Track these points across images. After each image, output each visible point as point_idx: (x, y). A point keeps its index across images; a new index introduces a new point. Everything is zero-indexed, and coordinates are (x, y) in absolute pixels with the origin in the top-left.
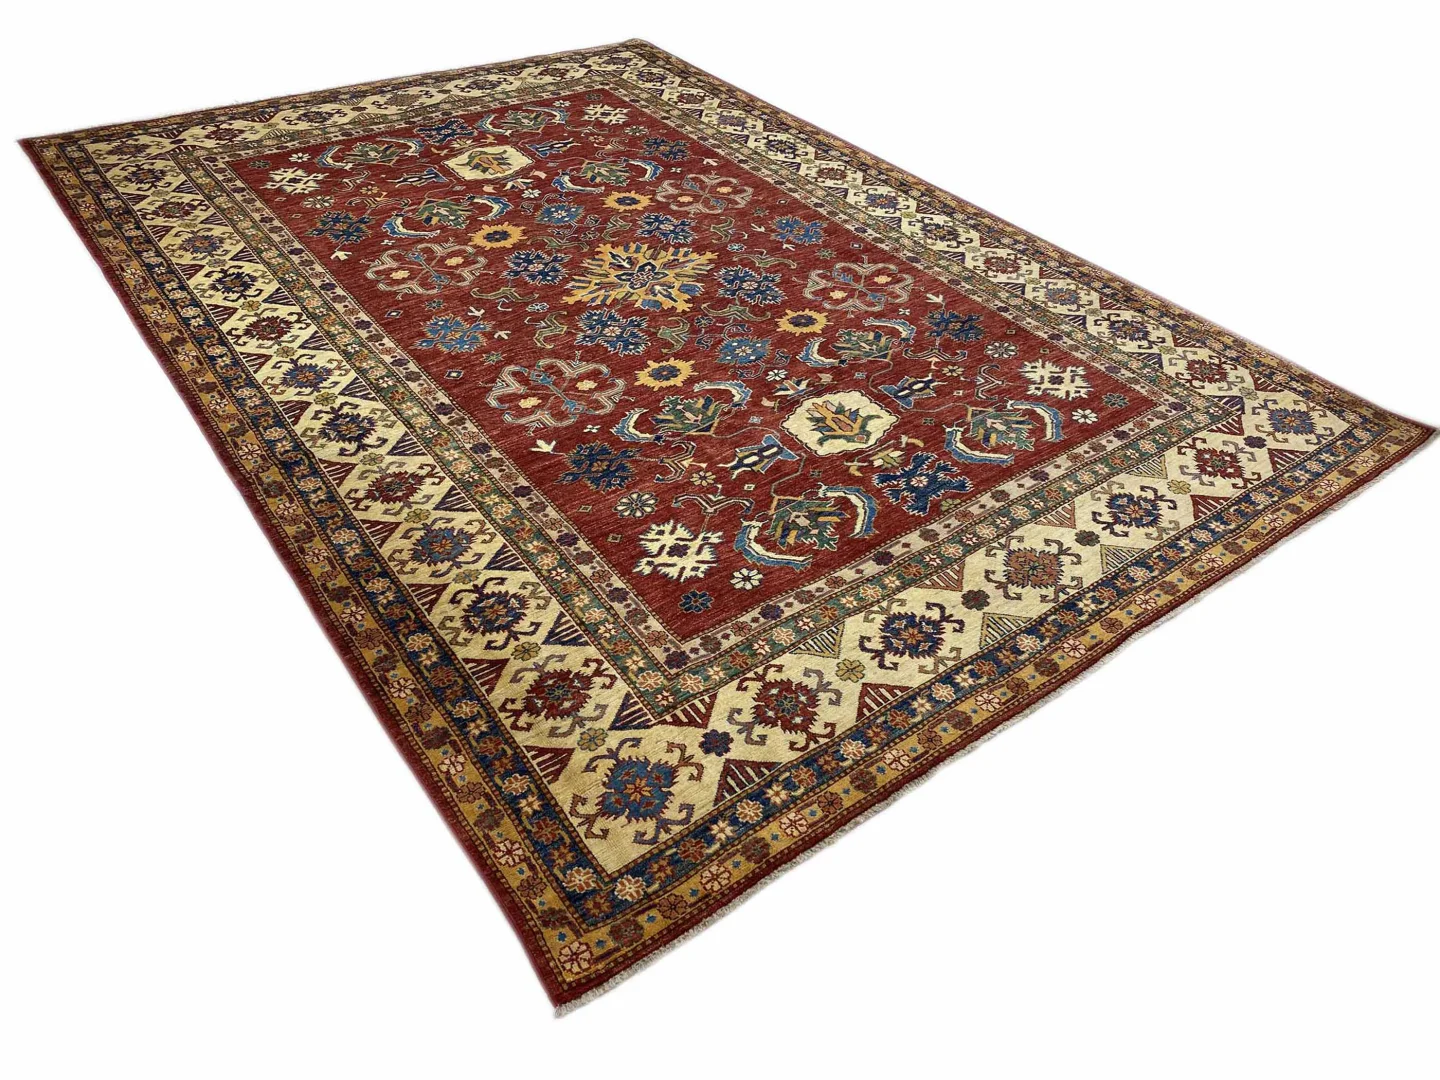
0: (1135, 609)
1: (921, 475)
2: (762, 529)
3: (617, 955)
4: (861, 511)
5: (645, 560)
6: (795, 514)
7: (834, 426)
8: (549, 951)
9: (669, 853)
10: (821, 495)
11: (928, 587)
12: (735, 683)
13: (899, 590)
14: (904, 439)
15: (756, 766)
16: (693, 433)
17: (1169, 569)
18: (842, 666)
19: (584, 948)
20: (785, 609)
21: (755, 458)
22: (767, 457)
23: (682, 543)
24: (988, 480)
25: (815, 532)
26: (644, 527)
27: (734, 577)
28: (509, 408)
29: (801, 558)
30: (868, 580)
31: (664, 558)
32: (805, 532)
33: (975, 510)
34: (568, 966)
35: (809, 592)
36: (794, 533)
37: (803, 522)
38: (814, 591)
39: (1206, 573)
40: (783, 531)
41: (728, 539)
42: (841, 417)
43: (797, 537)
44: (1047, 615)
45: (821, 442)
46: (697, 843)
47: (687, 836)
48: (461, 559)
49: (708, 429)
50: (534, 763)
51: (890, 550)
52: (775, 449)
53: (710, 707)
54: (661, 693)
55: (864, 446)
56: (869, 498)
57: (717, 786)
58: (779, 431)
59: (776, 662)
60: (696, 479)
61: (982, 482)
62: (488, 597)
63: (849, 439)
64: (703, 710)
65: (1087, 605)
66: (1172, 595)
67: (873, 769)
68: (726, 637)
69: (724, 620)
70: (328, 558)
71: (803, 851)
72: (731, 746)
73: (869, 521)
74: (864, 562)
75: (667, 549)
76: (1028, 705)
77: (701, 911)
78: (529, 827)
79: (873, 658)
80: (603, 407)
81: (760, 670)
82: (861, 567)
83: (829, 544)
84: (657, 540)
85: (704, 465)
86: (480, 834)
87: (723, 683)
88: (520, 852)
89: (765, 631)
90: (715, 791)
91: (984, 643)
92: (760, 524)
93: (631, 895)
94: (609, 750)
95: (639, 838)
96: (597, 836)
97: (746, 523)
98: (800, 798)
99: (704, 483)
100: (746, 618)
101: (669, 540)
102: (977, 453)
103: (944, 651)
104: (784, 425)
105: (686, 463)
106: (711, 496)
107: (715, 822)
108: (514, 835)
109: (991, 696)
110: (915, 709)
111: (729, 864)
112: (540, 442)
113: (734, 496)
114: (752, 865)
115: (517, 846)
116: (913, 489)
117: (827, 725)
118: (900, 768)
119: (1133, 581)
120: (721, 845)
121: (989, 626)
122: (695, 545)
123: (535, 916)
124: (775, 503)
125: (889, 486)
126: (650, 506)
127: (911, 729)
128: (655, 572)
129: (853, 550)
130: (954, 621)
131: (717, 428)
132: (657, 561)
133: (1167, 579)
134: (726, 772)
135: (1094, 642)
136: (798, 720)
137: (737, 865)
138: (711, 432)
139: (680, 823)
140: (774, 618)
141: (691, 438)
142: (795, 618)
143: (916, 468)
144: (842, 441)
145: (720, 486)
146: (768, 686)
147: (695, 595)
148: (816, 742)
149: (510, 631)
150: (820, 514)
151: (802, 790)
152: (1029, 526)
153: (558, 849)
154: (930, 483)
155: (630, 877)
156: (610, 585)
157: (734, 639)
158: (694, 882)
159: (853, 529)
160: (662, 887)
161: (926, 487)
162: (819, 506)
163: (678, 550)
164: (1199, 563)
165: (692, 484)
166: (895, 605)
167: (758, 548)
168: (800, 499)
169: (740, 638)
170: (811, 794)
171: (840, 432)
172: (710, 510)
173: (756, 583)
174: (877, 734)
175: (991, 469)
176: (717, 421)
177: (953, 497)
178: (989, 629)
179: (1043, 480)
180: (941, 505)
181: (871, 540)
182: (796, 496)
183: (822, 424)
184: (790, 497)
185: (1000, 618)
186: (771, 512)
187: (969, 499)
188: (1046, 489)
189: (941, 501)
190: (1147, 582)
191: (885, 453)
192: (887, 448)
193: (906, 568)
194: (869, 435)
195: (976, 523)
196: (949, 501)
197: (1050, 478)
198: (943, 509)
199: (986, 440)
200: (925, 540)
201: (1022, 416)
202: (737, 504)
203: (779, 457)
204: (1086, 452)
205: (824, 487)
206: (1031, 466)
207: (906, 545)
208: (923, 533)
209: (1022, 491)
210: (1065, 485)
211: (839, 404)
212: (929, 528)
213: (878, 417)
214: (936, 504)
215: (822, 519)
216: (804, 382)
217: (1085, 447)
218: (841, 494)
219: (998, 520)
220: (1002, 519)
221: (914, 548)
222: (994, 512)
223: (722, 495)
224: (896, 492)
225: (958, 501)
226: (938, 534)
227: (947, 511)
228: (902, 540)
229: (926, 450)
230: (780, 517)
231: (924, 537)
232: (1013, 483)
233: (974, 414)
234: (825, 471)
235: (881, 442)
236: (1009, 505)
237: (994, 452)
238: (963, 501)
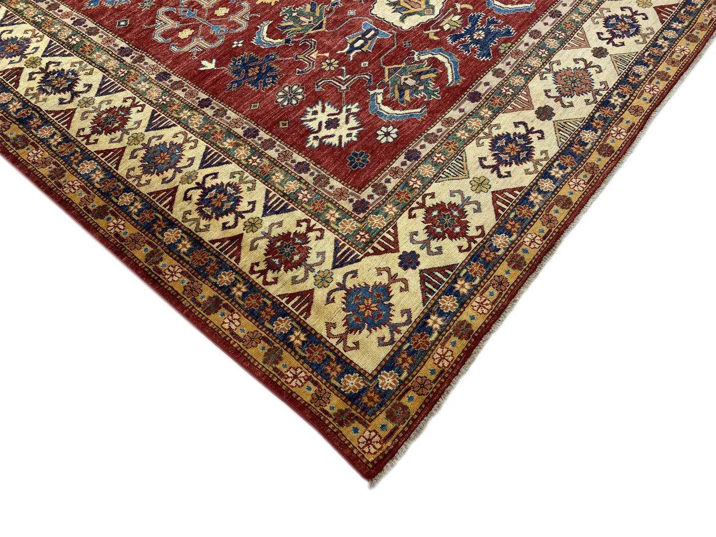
0: (647, 96)
1: (479, 30)
2: (385, 93)
3: (398, 432)
4: (447, 65)
5: (311, 136)
6: (403, 77)
7: (409, 7)
8: (350, 443)
9: (405, 347)
10: (416, 59)
11: (510, 111)
12: (406, 214)
13: (492, 118)
14: (458, 6)
15: (441, 270)
16: (311, 31)
17: (658, 62)
18: (474, 183)
19: (373, 434)
20: (421, 150)
21: (361, 42)
22: (370, 39)
23: (333, 117)
24: (523, 24)
25: (422, 88)
26: (301, 111)
27: (378, 135)
28: (172, 41)
29: (419, 110)
30: (469, 115)
31: (324, 132)
32: (414, 89)
33: (522, 48)
34: (366, 450)
35: (433, 134)
36: (407, 92)
37: (411, 82)
38: (435, 132)
39: (682, 60)
40: (400, 92)
41: (364, 107)
43: (411, 95)
44: (593, 113)
45: (402, 19)
46: (422, 335)
47: (413, 332)
48: (179, 165)
49: (320, 26)
50: (289, 306)
51: (477, 90)
52: (373, 32)
53: (395, 236)
54: (358, 234)
55: (433, 17)
56: (450, 55)
57: (420, 291)
58: (370, 18)
59: (428, 191)
60: (326, 68)
61: (520, 26)
62: (210, 189)
63: (421, 14)
64: (392, 239)
65: (616, 100)
66: (666, 80)
67: (520, 252)
68: (388, 181)
69: (382, 169)
70: (81, 187)
71: (494, 322)
72: (419, 260)
73: (456, 72)
74: (462, 103)
75: (324, 125)
76: (603, 180)
77: (442, 384)
78: (303, 354)
79: (492, 172)
80: (240, 26)
81: (420, 200)
82: (462, 107)
83: (434, 95)
84: (315, 119)
85: (327, 55)
86: (271, 369)
87: (398, 216)
88: (303, 374)
89: (413, 170)
90: (420, 295)
91: (560, 143)
92: (382, 91)
93: (391, 385)
94: (338, 284)
95: (381, 342)
96: (352, 349)
97: (372, 92)
98: (479, 285)
99: (332, 68)
100: (397, 164)
101: (323, 117)
102: (509, 6)
103: (537, 155)
104: (373, 12)
105: (314, 56)
106: (340, 77)
107: (428, 317)
108: (295, 363)
109: (578, 180)
110: (532, 202)
111: (448, 345)
112: (204, 63)
113: (356, 73)
114: (465, 342)
115: (299, 370)
116: (477, 42)
117: (477, 228)
118: (537, 246)
119: (639, 76)
120: (438, 332)
121: (559, 130)
122: (342, 117)
123: (331, 420)
124: (387, 73)
125: (460, 43)
126: (299, 94)
127: (534, 216)
128: (322, 144)
129: (452, 96)
130: (536, 132)
131: (327, 24)
132: (320, 135)
133: (659, 70)
134: (423, 280)
135: (629, 125)
136: (457, 230)
137: (454, 344)
138: (323, 29)
139: (404, 324)
140: (416, 159)
141: (311, 36)
142: (430, 155)
143: (473, 25)
144: (416, 16)
145: (344, 68)
146: (429, 210)
147: (356, 155)
148: (475, 242)
149: (236, 213)
150: (421, 74)
151: (478, 280)
152: (560, 52)
153: (329, 365)
154: (486, 35)
155: (385, 372)
156: (293, 161)
157: (394, 182)
158: (430, 364)
159: (447, 80)
160: (410, 373)
161: (485, 38)
162: (418, 68)
163: (332, 124)
164: (676, 54)
165: (323, 70)
166: (493, 129)
167: (387, 109)
168: (403, 65)
169: (398, 180)
170: (485, 280)
171: (413, 10)
172: (344, 88)
173: (395, 136)
174: (513, 226)
175: (523, 16)
176: (324, 19)
177: (505, 41)
178: (561, 132)
179: (559, 17)
180: (499, 50)
181: (462, 85)
182: (400, 63)
183: (397, 7)
184: (396, 66)
185: (565, 123)
186: (387, 80)
187: (516, 41)
188: (563, 23)
189: (498, 46)
190: (648, 75)
191: (449, 18)
192: (449, 15)
193: (492, 100)
194: (433, 9)
195: (526, 58)
196: (503, 45)
197: (562, 14)
198: (501, 52)
200: (497, 77)
202: (361, 79)
203: (378, 37)
205: (416, 53)
206: (548, 8)
207: (486, 84)
208: (495, 72)
209: (548, 28)
210: (574, 17)
212: (496, 68)
214: (496, 49)
215: (423, 77)
218: (430, 55)
219: (539, 52)
220: (542, 50)
221: (492, 85)
222: (535, 46)
223: (348, 74)
224: (466, 46)
225: (509, 44)
226: (504, 71)
227: (504, 53)
228: (483, 81)
229: (475, 11)
230: (394, 82)
231: (496, 75)
232: (540, 23)
234: (413, 40)
235: (443, 11)
236: (543, 40)
237: (520, 3)
238: (513, 43)
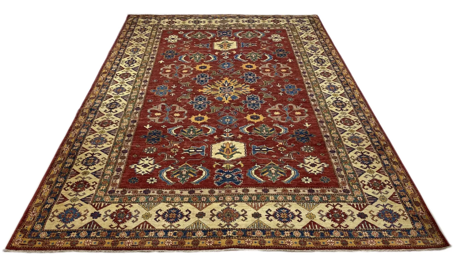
0: (242, 242)
1: (231, 175)
2: (173, 170)
3: (25, 246)
4: (202, 177)
5: (135, 165)
6: (185, 170)
7: (225, 151)
8: (16, 237)
9: (58, 232)
10: (197, 168)
11: (193, 205)
12: (118, 204)
13: (185, 202)
14: (240, 163)
15: (98, 226)
16: (187, 137)
17: (271, 237)
18: (146, 214)
19: (21, 240)
20: (151, 193)
21: (193, 151)
22: (197, 152)
23: (148, 164)
24: (248, 184)
25: (184, 177)
26: (145, 156)
27: (149, 179)
28: (151, 114)
29: (172, 182)
30: (181, 196)
31: (140, 166)
32: (181, 176)
33: (233, 191)
34: (16, 242)
35: (163, 191)
37: (184, 173)
39: (281, 245)
40: (177, 173)
41: (160, 169)
42: (230, 149)
43: (178, 176)
44: (215, 229)
45: (217, 154)
46: (66, 234)
47: (66, 231)
48: (98, 146)
49: (191, 138)
50: (59, 198)
52: (201, 151)
53: (105, 206)
54: (99, 198)
55: (226, 160)
56: (208, 175)
57: (84, 224)
58: (209, 146)
59: (132, 204)
60: (172, 150)
61: (245, 184)
62: (93, 157)
63: (224, 156)
64: (102, 206)
65: (229, 233)
66: (260, 245)
67: (120, 242)
68: (129, 192)
69: (133, 188)
70: (76, 134)
71: (83, 250)
72: (98, 218)
73: (200, 181)
74: (186, 191)
75: (143, 164)
76: (178, 250)
77: (49, 248)
78: (42, 211)
79: (156, 216)
80: (174, 122)
81: (126, 204)
82: (183, 192)
83: (183, 182)
84: (144, 161)
85: (179, 147)
86: (33, 207)
87: (115, 203)
88: (35, 215)
89: (139, 196)
90: (83, 225)
91: (188, 227)
92: (173, 168)
93: (42, 236)
94: (74, 204)
95: (57, 226)
96: (51, 221)
97: (170, 167)
98: (97, 238)
99: (173, 152)
100: (139, 190)
101: (146, 162)
103: (175, 224)
104: (213, 145)
105: (175, 145)
106: (170, 156)
107: (74, 232)
108: (38, 211)
109: (171, 242)
112: (148, 125)
113: (176, 158)
114: (70, 246)
115: (36, 213)
116: (224, 178)
117: (125, 226)
118: (127, 245)
119: (254, 234)
120: (70, 237)
121: (195, 224)
122: (151, 166)
123: (22, 228)
124: (184, 165)
125: (219, 174)
126: (153, 152)
127: (142, 238)
128: (134, 169)
129: (188, 186)
130: (188, 218)
131: (194, 139)
132: (138, 166)
133: (265, 239)
134: (90, 223)
135: (219, 244)
136: (120, 221)
137: (67, 243)
139: (68, 228)
140: (145, 194)
141: (184, 139)
142: (151, 196)
143: (232, 172)
144: (222, 156)
145: (176, 154)
146: (123, 209)
147: (135, 178)
148: (117, 228)
149: (88, 167)
151: (100, 237)
152: (243, 203)
153: (42, 218)
154: (230, 178)
155: (46, 233)
156: (120, 167)
157: (130, 194)
158: (55, 242)
159: (194, 181)
160: (49, 239)
161: (228, 178)
162: (193, 171)
163: (146, 166)
164: (283, 241)
165: (170, 150)
167: (165, 174)
168: (191, 166)
169: (132, 194)
170: (100, 239)
171: (224, 153)
172: (166, 159)
173: (153, 183)
174: (133, 235)
175: (253, 182)
176: (196, 137)
177: (231, 185)
178: (194, 225)
179: (265, 192)
180: (226, 185)
181: (195, 186)
182: (191, 165)
183: (223, 149)
184: (189, 165)
185: (201, 223)
186: (180, 167)
187: (235, 187)
188: (263, 196)
189: (227, 184)
190: (258, 237)
191: (230, 164)
192: (232, 163)
193: (194, 198)
194: (231, 157)
195: (229, 195)
196: (229, 185)
197: (268, 193)
198: (225, 187)
199: (263, 173)
200: (209, 193)
201: (285, 171)
202: (174, 161)
203: (200, 153)
204: (291, 191)
205: (201, 166)
206: (267, 187)
207: (202, 192)
208: (211, 190)
209: (254, 193)
210: (271, 197)
211: (235, 145)
212: (214, 190)
213: (241, 153)
214: (225, 185)
215: (190, 174)
216: (232, 135)
217: (292, 189)
218: (203, 170)
219: (236, 197)
220: (238, 197)
221: (203, 193)
222: (238, 194)
223: (174, 157)
224: (219, 176)
225: (232, 186)
226: (215, 193)
227: (225, 188)
228: (202, 190)
229: (242, 168)
230: (180, 169)
231: (210, 192)
232: (254, 189)
233: (270, 164)
234: (207, 162)
235: (233, 161)
236: (245, 195)
237: (261, 178)
238: (233, 187)
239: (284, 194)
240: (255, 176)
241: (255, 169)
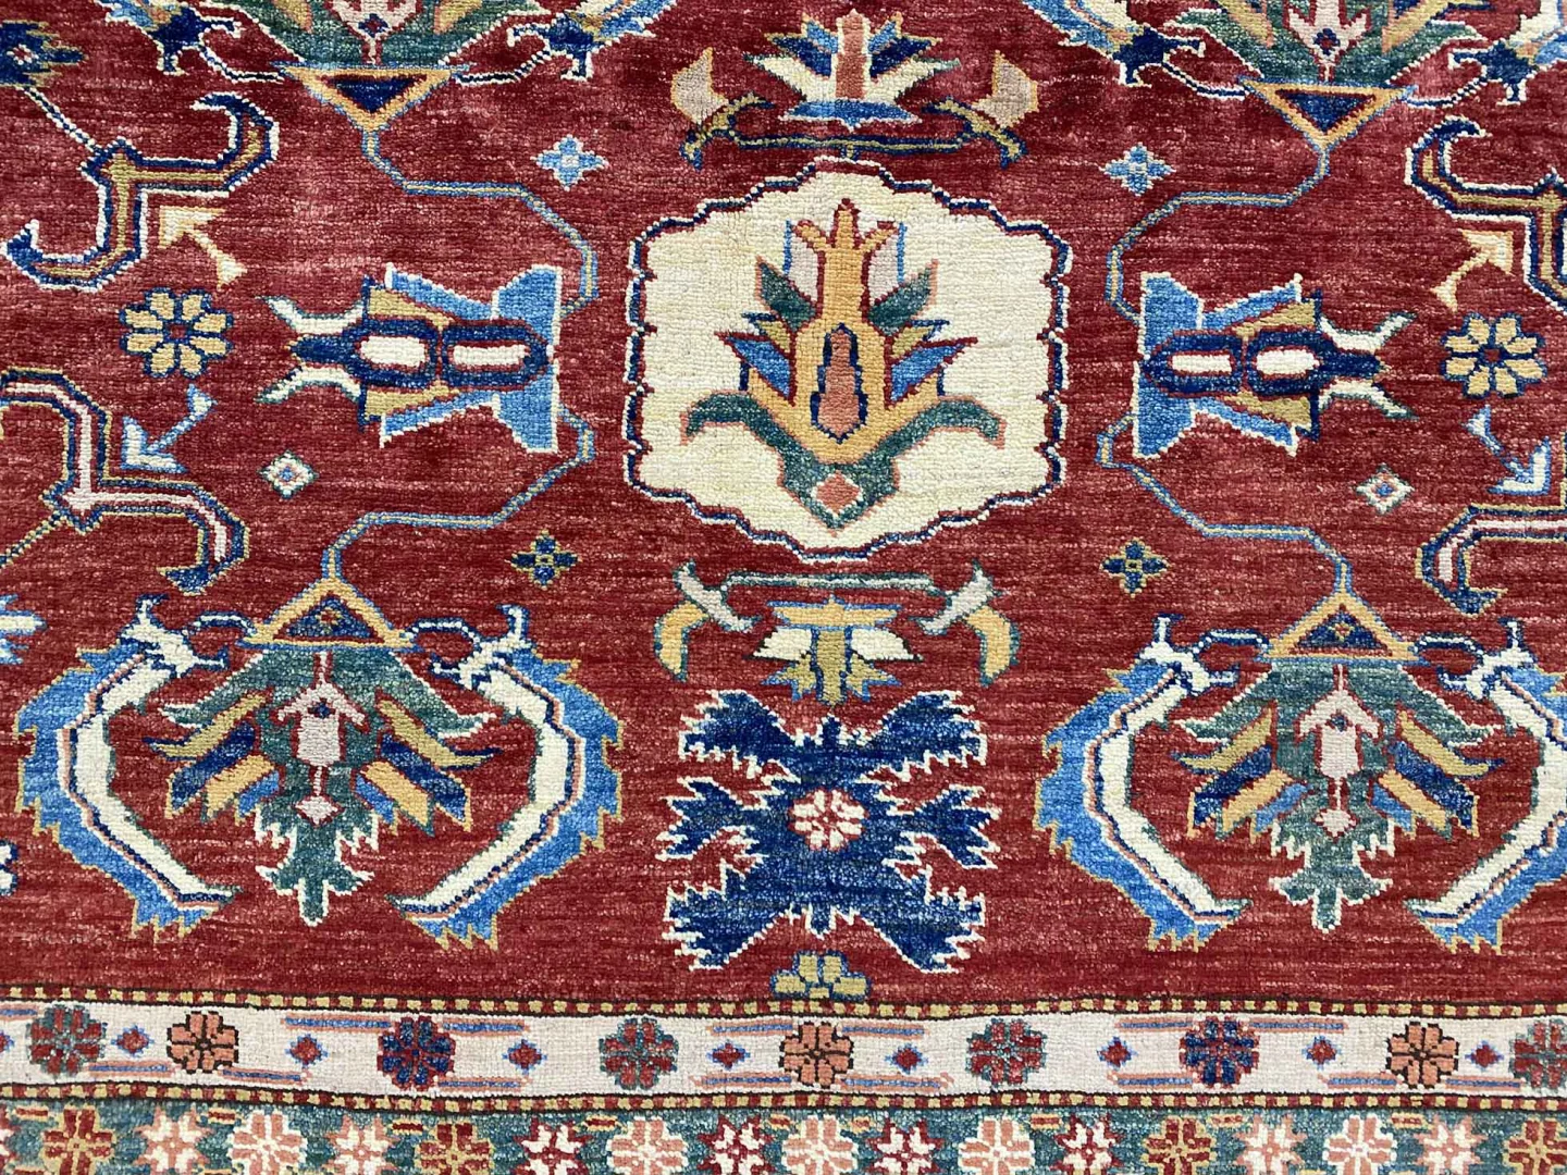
1: (859, 795)
2: (184, 686)
4: (526, 822)
6: (326, 690)
7: (807, 382)
10: (466, 672)
14: (972, 600)
16: (316, 83)
21: (408, 352)
22: (459, 377)
24: (1042, 959)
25: (317, 808)
29: (190, 884)
30: (301, 1097)
32: (295, 778)
33: (872, 1056)
35: (97, 1029)
36: (253, 768)
37: (319, 744)
40: (232, 738)
41: (27, 665)
42: (871, 344)
43: (248, 793)
45: (706, 414)
49: (369, 95)
51: (462, 1039)
52: (509, 355)
55: (812, 535)
56: (600, 790)
58: (613, 268)
60: (144, 330)
61: (1023, 959)
63: (796, 472)
73: (501, 892)
82: (324, 1038)
83: (314, 887)
85: (229, 269)
97: (144, 630)
99: (163, 361)
104: (660, 244)
105: (176, 222)
106: (133, 433)
113: (211, 481)
116: (777, 833)
125: (722, 770)
131: (414, 114)
138: (368, 123)
141: (287, 102)
143: (876, 752)
144: (765, 465)
145: (201, 404)
150: (394, 749)
154: (850, 852)
159: (433, 882)
161: (824, 859)
162: (419, 717)
165: (116, 331)
167: (94, 757)
168: (396, 639)
171: (795, 418)
172: (82, 499)
176: (438, 75)
177: (856, 961)
179: (1209, 1079)
180: (791, 966)
181: (448, 962)
182: (396, 621)
183: (776, 330)
184: (370, 614)
186: (261, 633)
187: (899, 1004)
188: (1180, 1120)
189: (810, 946)
191: (853, 615)
192: (875, 599)
193: (445, 1136)
194: (874, 498)
195: (822, 1107)
196: (834, 965)
197: (1247, 1083)
198: (785, 983)
199: (1229, 786)
200: (610, 1066)
201: (1470, 756)
202: (186, 525)
203: (494, 402)
204: (1484, 1056)
205: (514, 641)
206: (1239, 998)
207: (525, 1056)
208: (629, 1037)
209: (1098, 1078)
210: (1258, 1140)
211: (928, 274)
212: (667, 1026)
213: (992, 430)
214: (782, 953)
215: (383, 774)
216: (912, 71)
217: (1504, 1032)
218: (534, 710)
219: (897, 1141)
220: (917, 1144)
221: (541, 1082)
222: (922, 1102)
223: (180, 450)
224: (717, 809)
225: (857, 986)
226: (667, 1065)
227: (786, 999)
228: (537, 1031)
229: (986, 695)
230: (273, 678)
231: (616, 1056)
232: (1100, 1027)
233: (1322, 638)
234: (585, 569)
235: (888, 556)
236: (995, 1107)
237: (1196, 856)
238: (873, 1000)
239: (1406, 1105)
240: (1133, 825)
241: (1136, 722)
